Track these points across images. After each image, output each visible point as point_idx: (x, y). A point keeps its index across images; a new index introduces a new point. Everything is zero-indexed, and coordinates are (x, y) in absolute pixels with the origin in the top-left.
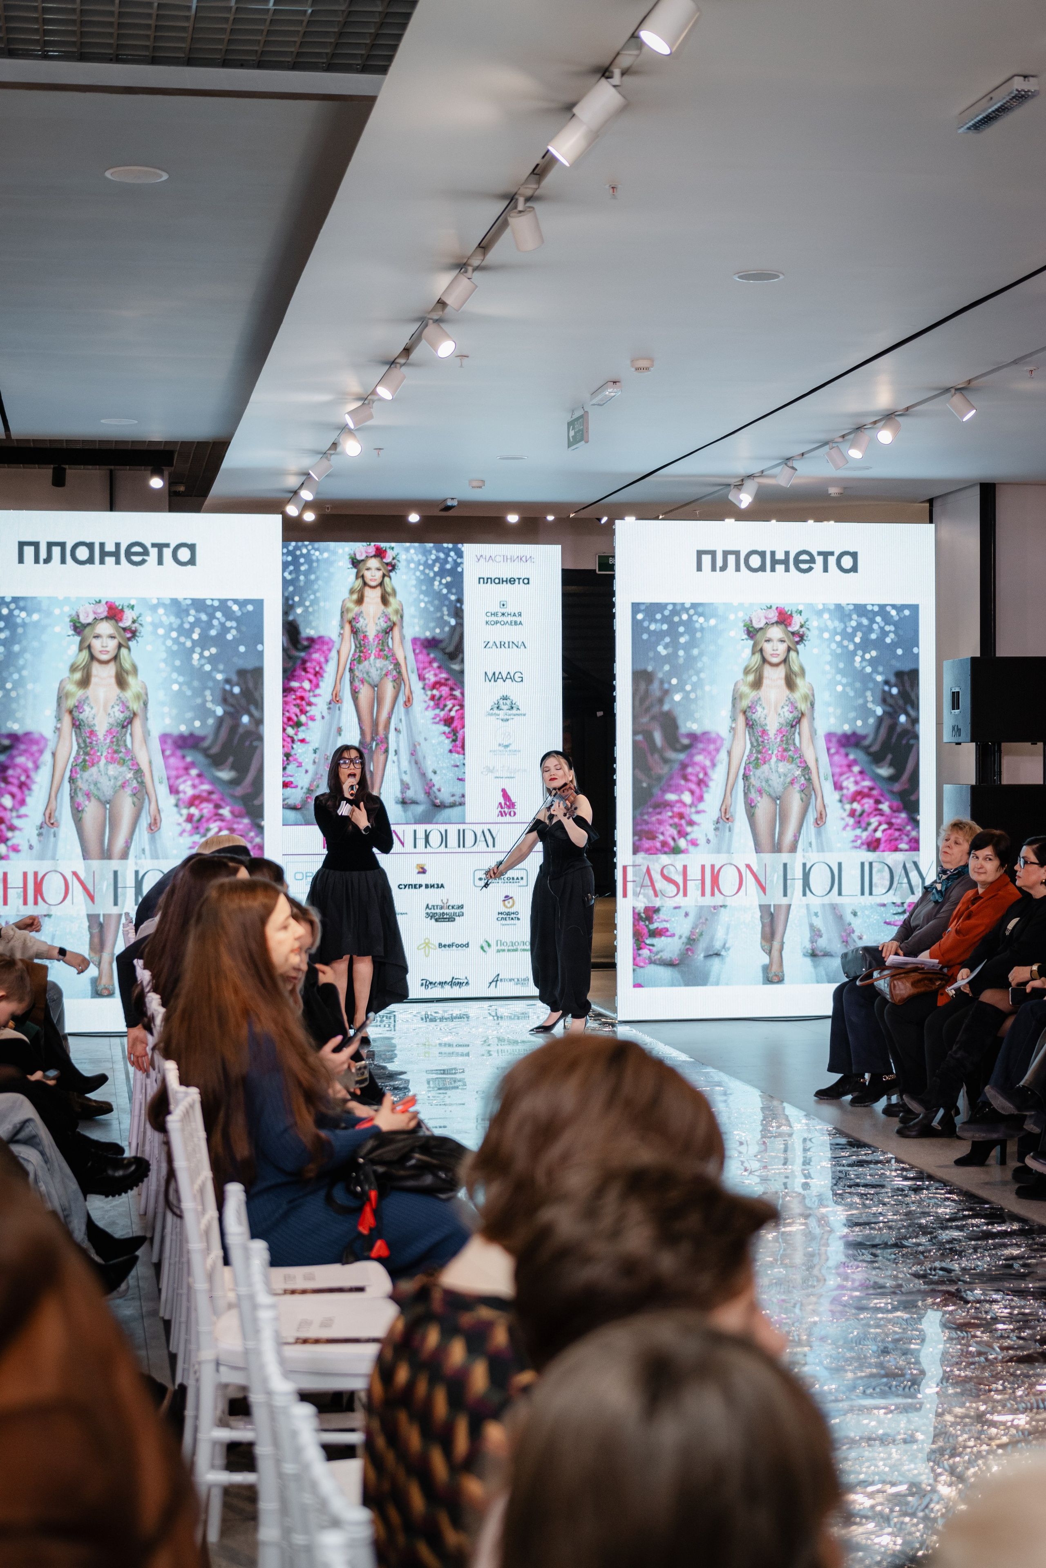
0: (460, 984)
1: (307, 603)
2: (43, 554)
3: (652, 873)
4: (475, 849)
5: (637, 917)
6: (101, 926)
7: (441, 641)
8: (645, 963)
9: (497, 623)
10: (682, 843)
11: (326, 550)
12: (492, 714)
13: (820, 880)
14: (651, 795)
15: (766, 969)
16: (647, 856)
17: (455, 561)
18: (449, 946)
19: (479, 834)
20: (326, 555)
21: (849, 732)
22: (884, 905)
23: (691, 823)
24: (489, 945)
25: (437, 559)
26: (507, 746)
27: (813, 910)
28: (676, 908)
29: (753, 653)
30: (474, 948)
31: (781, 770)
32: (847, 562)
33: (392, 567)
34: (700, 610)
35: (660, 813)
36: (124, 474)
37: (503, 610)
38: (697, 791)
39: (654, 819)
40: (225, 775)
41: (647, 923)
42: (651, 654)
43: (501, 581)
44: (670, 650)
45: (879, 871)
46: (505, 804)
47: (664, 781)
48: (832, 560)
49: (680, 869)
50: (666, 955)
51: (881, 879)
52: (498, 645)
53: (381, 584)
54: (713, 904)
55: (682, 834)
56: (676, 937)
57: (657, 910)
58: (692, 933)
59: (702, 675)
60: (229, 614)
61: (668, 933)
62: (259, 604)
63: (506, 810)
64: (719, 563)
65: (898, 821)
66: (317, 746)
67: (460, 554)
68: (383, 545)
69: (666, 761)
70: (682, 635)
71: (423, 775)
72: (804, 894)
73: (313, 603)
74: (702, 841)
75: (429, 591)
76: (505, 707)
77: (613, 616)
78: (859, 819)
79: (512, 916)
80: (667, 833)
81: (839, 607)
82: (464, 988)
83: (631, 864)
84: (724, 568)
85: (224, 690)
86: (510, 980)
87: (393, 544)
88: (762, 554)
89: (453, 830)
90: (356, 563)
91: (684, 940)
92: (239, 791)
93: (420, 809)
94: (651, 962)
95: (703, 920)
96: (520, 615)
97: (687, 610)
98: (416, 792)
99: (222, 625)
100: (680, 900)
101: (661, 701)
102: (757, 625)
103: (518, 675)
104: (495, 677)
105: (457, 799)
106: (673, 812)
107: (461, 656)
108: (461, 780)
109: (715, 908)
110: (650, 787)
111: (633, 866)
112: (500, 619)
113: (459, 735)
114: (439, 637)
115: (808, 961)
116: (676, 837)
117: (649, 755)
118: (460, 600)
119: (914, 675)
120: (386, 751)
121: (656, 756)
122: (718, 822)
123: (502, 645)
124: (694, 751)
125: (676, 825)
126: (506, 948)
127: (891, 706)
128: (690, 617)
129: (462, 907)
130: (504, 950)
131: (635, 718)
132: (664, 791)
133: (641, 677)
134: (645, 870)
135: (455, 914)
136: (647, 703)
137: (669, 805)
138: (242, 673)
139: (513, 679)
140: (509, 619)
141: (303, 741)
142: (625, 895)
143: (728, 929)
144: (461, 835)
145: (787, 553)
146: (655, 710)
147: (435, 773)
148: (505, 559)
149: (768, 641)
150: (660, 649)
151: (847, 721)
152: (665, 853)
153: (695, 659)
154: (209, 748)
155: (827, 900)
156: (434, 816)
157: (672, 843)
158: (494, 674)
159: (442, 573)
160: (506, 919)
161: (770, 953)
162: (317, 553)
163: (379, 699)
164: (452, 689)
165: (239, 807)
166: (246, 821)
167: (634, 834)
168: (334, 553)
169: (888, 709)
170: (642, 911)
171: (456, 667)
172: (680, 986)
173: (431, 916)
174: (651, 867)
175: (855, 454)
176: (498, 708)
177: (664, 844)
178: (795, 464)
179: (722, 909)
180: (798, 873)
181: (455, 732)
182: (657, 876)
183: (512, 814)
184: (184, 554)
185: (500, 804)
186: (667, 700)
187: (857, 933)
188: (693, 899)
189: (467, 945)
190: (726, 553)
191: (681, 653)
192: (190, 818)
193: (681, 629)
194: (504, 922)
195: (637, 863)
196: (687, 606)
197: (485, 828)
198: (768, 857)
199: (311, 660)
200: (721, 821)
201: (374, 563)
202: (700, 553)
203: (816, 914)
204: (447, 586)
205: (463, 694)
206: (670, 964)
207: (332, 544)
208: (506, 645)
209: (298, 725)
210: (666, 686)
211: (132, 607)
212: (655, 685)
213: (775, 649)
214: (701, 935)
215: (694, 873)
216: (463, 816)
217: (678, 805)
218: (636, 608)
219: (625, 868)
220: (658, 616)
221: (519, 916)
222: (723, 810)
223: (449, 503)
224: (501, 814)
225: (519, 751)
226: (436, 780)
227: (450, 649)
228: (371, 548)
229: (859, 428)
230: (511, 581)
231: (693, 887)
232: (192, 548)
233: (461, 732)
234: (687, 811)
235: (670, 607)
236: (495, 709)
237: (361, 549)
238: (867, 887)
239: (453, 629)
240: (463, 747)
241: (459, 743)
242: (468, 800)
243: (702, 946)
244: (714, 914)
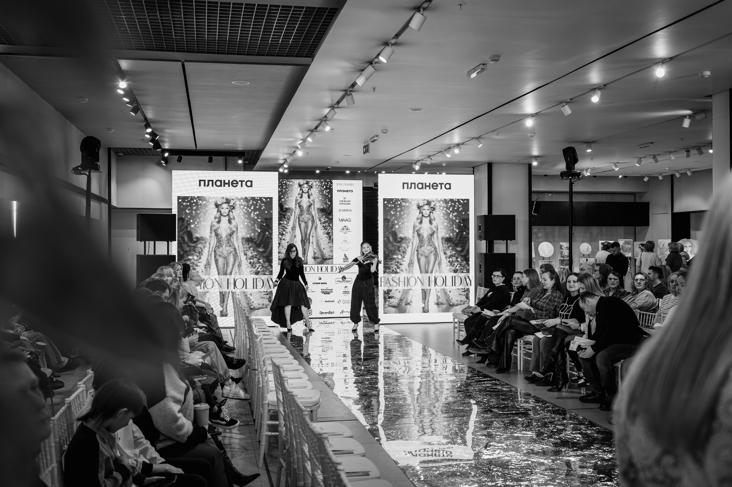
0: (331, 313)
1: (285, 198)
2: (207, 184)
3: (389, 279)
5: (385, 293)
6: (223, 295)
7: (326, 209)
8: (387, 306)
9: (343, 204)
10: (398, 270)
11: (291, 182)
12: (341, 231)
13: (439, 281)
14: (389, 256)
15: (423, 308)
16: (388, 274)
17: (330, 185)
18: (328, 301)
19: (337, 268)
20: (291, 183)
21: (448, 237)
22: (459, 289)
23: (401, 264)
24: (340, 301)
25: (325, 184)
26: (346, 241)
27: (438, 291)
28: (396, 290)
29: (420, 214)
30: (336, 302)
31: (428, 248)
32: (448, 186)
33: (311, 187)
34: (404, 200)
35: (391, 261)
36: (230, 158)
37: (345, 200)
38: (403, 255)
39: (390, 263)
40: (261, 250)
41: (388, 294)
42: (389, 214)
43: (344, 191)
44: (395, 212)
45: (457, 279)
46: (345, 259)
47: (393, 252)
48: (443, 186)
49: (398, 278)
50: (393, 304)
51: (458, 281)
53: (308, 192)
55: (399, 268)
56: (396, 299)
57: (391, 291)
59: (404, 220)
60: (262, 202)
61: (394, 297)
62: (271, 199)
64: (409, 186)
65: (463, 264)
66: (288, 241)
67: (332, 183)
68: (308, 180)
69: (393, 246)
70: (398, 208)
71: (320, 250)
72: (435, 286)
73: (287, 198)
74: (404, 270)
75: (322, 194)
76: (345, 229)
77: (378, 202)
78: (451, 263)
79: (346, 292)
80: (394, 267)
81: (445, 200)
82: (333, 314)
83: (383, 277)
84: (411, 188)
85: (261, 224)
86: (347, 312)
87: (311, 180)
88: (422, 184)
89: (329, 266)
90: (300, 185)
91: (399, 299)
92: (265, 255)
93: (319, 260)
94: (389, 306)
96: (350, 201)
97: (400, 201)
98: (318, 255)
99: (260, 205)
100: (397, 287)
101: (392, 228)
102: (421, 205)
103: (349, 219)
104: (342, 220)
106: (395, 261)
107: (332, 213)
108: (332, 251)
110: (389, 253)
112: (344, 203)
113: (332, 238)
114: (325, 208)
115: (436, 306)
116: (396, 268)
117: (388, 244)
118: (332, 197)
119: (468, 220)
120: (309, 242)
121: (390, 244)
123: (344, 210)
124: (402, 243)
125: (396, 265)
127: (461, 229)
128: (401, 203)
129: (332, 290)
130: (344, 303)
131: (384, 233)
132: (393, 255)
133: (386, 220)
134: (387, 278)
135: (330, 292)
136: (388, 228)
137: (394, 259)
138: (266, 219)
139: (347, 221)
140: (346, 202)
141: (284, 239)
142: (381, 286)
143: (412, 296)
144: (332, 268)
145: (430, 184)
146: (390, 230)
147: (324, 249)
148: (345, 184)
149: (424, 210)
150: (392, 212)
151: (448, 234)
152: (393, 273)
153: (402, 215)
154: (256, 242)
155: (442, 288)
156: (324, 262)
157: (395, 270)
159: (326, 189)
161: (424, 303)
162: (288, 183)
163: (307, 227)
164: (329, 224)
165: (265, 260)
166: (267, 264)
167: (384, 268)
168: (294, 183)
169: (460, 230)
170: (386, 291)
171: (330, 217)
172: (398, 313)
173: (323, 292)
174: (389, 277)
175: (448, 156)
176: (343, 229)
177: (393, 271)
178: (432, 157)
180: (433, 280)
181: (330, 237)
182: (391, 280)
183: (347, 262)
184: (249, 184)
186: (394, 227)
187: (451, 298)
188: (401, 287)
189: (334, 301)
190: (411, 184)
191: (398, 213)
192: (250, 263)
193: (398, 206)
194: (344, 294)
195: (385, 276)
196: (400, 199)
198: (424, 275)
199: (286, 215)
200: (410, 264)
201: (306, 186)
202: (404, 184)
203: (438, 292)
204: (328, 192)
205: (332, 225)
206: (394, 307)
207: (293, 180)
208: (346, 210)
209: (283, 234)
210: (393, 223)
211: (233, 200)
212: (390, 223)
213: (426, 212)
215: (402, 279)
217: (397, 259)
218: (385, 200)
219: (381, 278)
220: (391, 202)
221: (348, 292)
222: (410, 260)
223: (329, 167)
224: (344, 262)
225: (349, 243)
226: (324, 251)
227: (329, 211)
228: (305, 181)
229: (450, 148)
230: (347, 191)
231: (402, 284)
232: (251, 182)
234: (400, 261)
235: (395, 200)
237: (302, 181)
238: (454, 283)
239: (330, 206)
240: (332, 241)
241: (331, 240)
242: (334, 257)
243: (404, 301)
244: (408, 292)
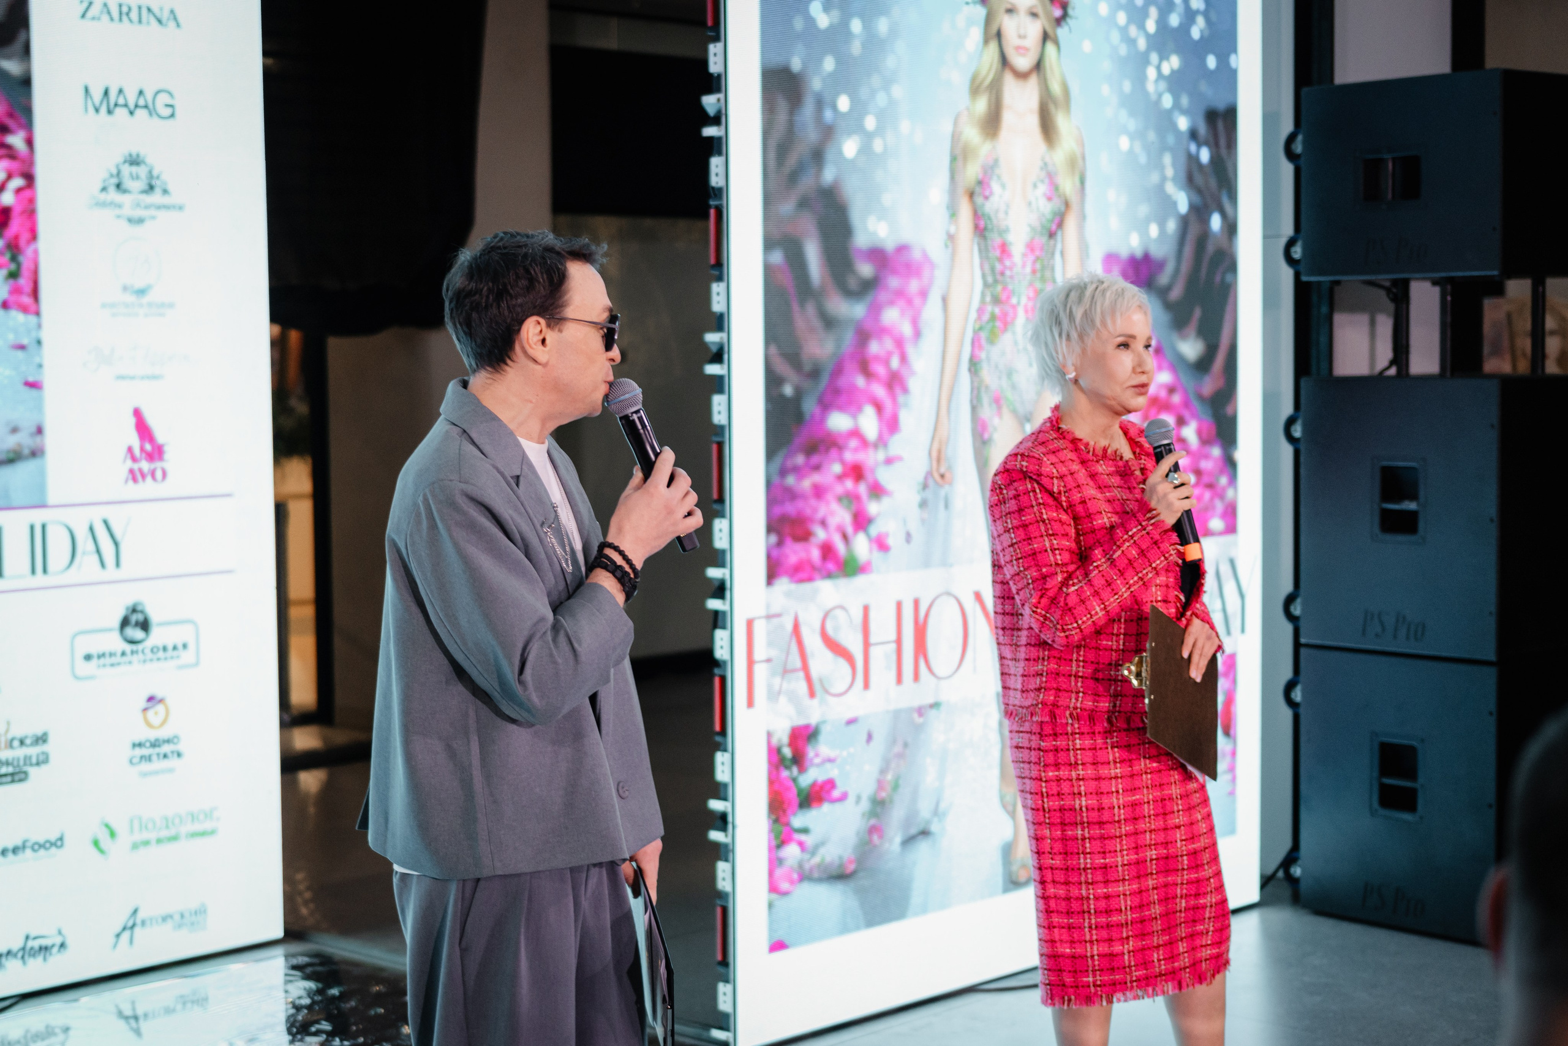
0: (45, 950)
3: (805, 632)
4: (72, 575)
5: (776, 759)
8: (792, 882)
10: (861, 546)
12: (103, 205)
15: (1008, 852)
16: (793, 586)
18: (15, 850)
19: (82, 536)
21: (1139, 253)
23: (876, 492)
24: (112, 834)
26: (141, 292)
28: (851, 722)
35: (817, 468)
38: (887, 404)
39: (806, 484)
41: (795, 770)
42: (798, 24)
44: (836, 17)
46: (142, 449)
49: (858, 616)
50: (830, 853)
52: (115, 13)
54: (916, 703)
55: (863, 524)
56: (851, 799)
57: (813, 736)
58: (880, 785)
59: (895, 92)
61: (836, 793)
63: (145, 466)
65: (1208, 465)
69: (829, 322)
74: (897, 540)
76: (141, 185)
79: (166, 748)
80: (833, 522)
82: (55, 958)
83: (763, 613)
86: (165, 919)
91: (864, 805)
94: (804, 876)
95: (898, 749)
100: (855, 701)
101: (818, 156)
103: (163, 99)
104: (109, 104)
105: (24, 439)
106: (842, 462)
107: (22, 37)
108: (33, 386)
109: (920, 711)
110: (799, 394)
111: (769, 617)
113: (25, 260)
116: (850, 530)
117: (796, 307)
121: (811, 309)
122: (925, 486)
123: (123, 13)
124: (883, 296)
125: (853, 498)
126: (152, 836)
129: (42, 739)
130: (146, 843)
131: (769, 200)
132: (827, 407)
134: (789, 627)
135: (27, 760)
136: (792, 161)
137: (834, 445)
139: (151, 110)
142: (750, 703)
144: (38, 537)
150: (814, 10)
151: (1135, 225)
152: (829, 575)
157: (838, 548)
158: (106, 93)
160: (148, 759)
161: (1013, 812)
164: (5, 130)
167: (770, 529)
170: (785, 740)
171: (12, 67)
172: (857, 928)
174: (801, 620)
176: (118, 186)
177: (826, 552)
179: (933, 713)
181: (11, 251)
182: (812, 642)
183: (159, 474)
185: (130, 450)
189: (58, 843)
191: (856, 27)
194: (145, 767)
195: (775, 610)
197: (96, 515)
200: (931, 482)
205: (30, 142)
206: (839, 876)
208: (134, 15)
210: (828, 115)
213: (1023, 33)
214: (896, 787)
215: (882, 626)
216: (40, 485)
217: (853, 443)
219: (750, 623)
221: (180, 747)
222: (934, 454)
224: (134, 476)
225: (171, 306)
231: (882, 665)
233: (29, 251)
234: (868, 459)
236: (112, 189)
240: (35, 293)
241: (24, 282)
242: (50, 441)
243: (897, 815)
244: (918, 729)
